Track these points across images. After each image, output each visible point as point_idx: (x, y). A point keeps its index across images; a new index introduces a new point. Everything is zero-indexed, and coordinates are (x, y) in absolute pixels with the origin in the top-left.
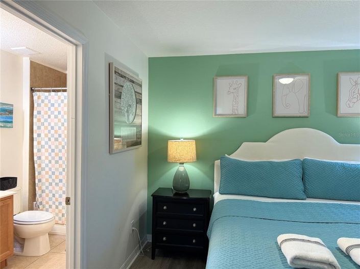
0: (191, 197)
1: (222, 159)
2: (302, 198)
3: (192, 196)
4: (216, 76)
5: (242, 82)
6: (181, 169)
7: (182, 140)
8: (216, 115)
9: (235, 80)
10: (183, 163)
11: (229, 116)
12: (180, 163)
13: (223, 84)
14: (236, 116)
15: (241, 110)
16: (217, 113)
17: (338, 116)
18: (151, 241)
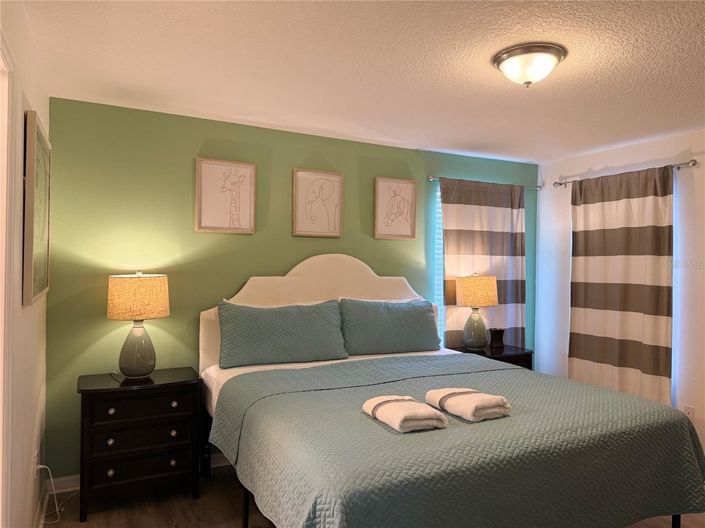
0: (157, 383)
1: (222, 307)
2: (343, 356)
3: (158, 381)
4: (200, 156)
5: (246, 172)
6: (138, 332)
7: (140, 274)
8: (200, 227)
9: (234, 169)
10: (142, 321)
11: (223, 231)
12: (135, 321)
13: (213, 172)
14: (238, 231)
15: (246, 222)
16: (203, 225)
17: (376, 237)
18: (78, 488)
